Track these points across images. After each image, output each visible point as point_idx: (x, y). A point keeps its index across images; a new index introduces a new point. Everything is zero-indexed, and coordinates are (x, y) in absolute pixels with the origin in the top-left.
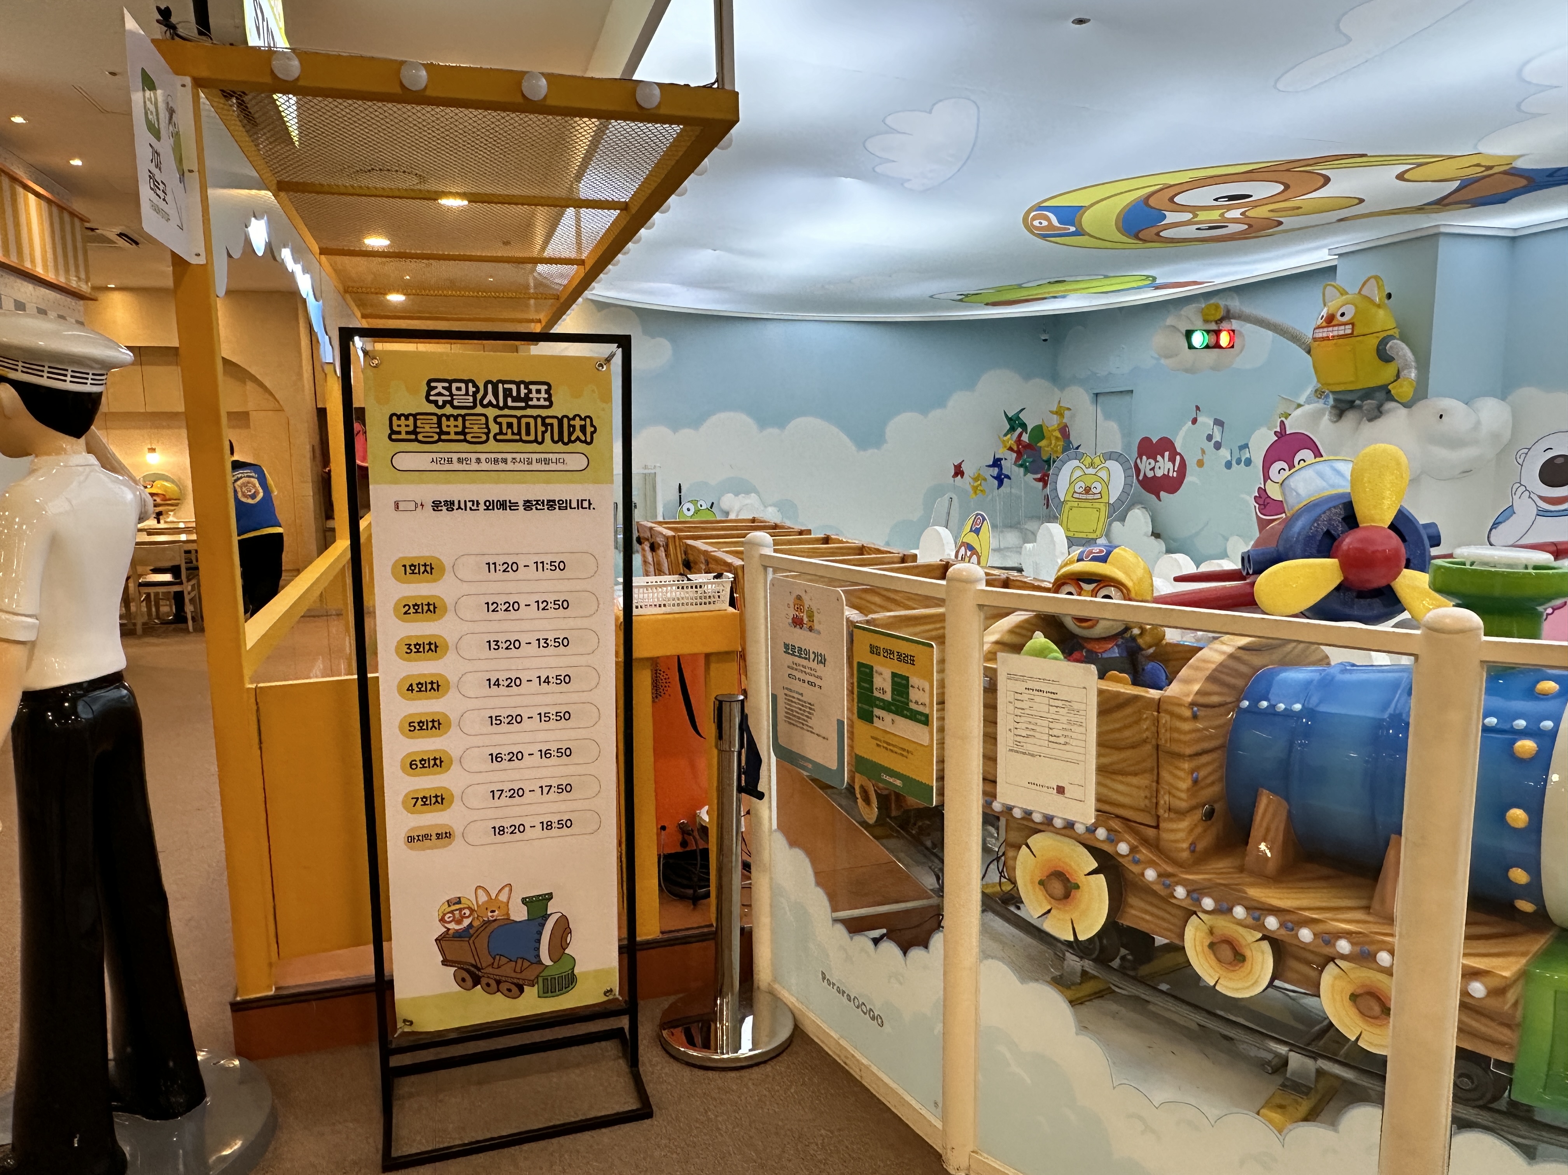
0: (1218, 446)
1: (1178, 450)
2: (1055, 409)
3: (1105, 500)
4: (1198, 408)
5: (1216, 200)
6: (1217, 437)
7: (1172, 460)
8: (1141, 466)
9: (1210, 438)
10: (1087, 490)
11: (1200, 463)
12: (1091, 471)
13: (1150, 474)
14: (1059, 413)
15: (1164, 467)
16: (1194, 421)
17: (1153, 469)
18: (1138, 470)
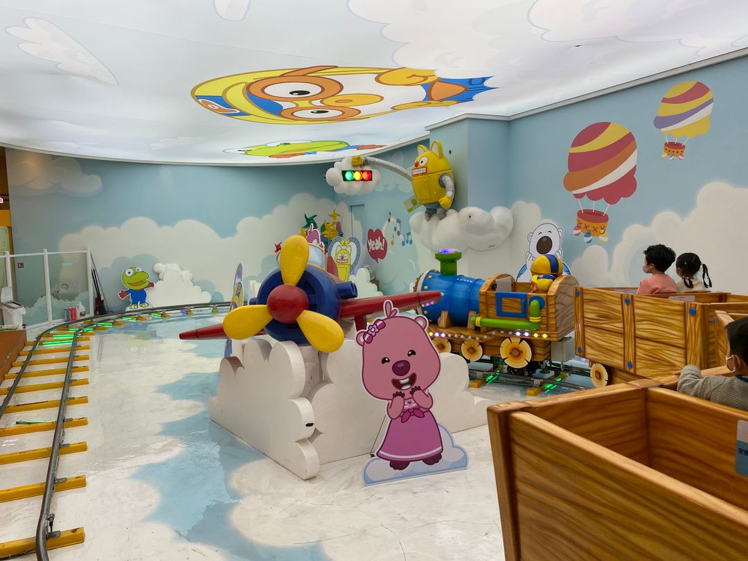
0: (399, 233)
1: (384, 236)
2: (332, 214)
3: (349, 263)
4: (390, 214)
5: (291, 93)
6: (398, 229)
7: (381, 241)
8: (370, 244)
9: (395, 229)
10: (342, 258)
11: (393, 243)
12: (344, 247)
13: (373, 249)
14: (333, 216)
15: (378, 245)
16: (389, 220)
17: (374, 246)
18: (368, 246)
